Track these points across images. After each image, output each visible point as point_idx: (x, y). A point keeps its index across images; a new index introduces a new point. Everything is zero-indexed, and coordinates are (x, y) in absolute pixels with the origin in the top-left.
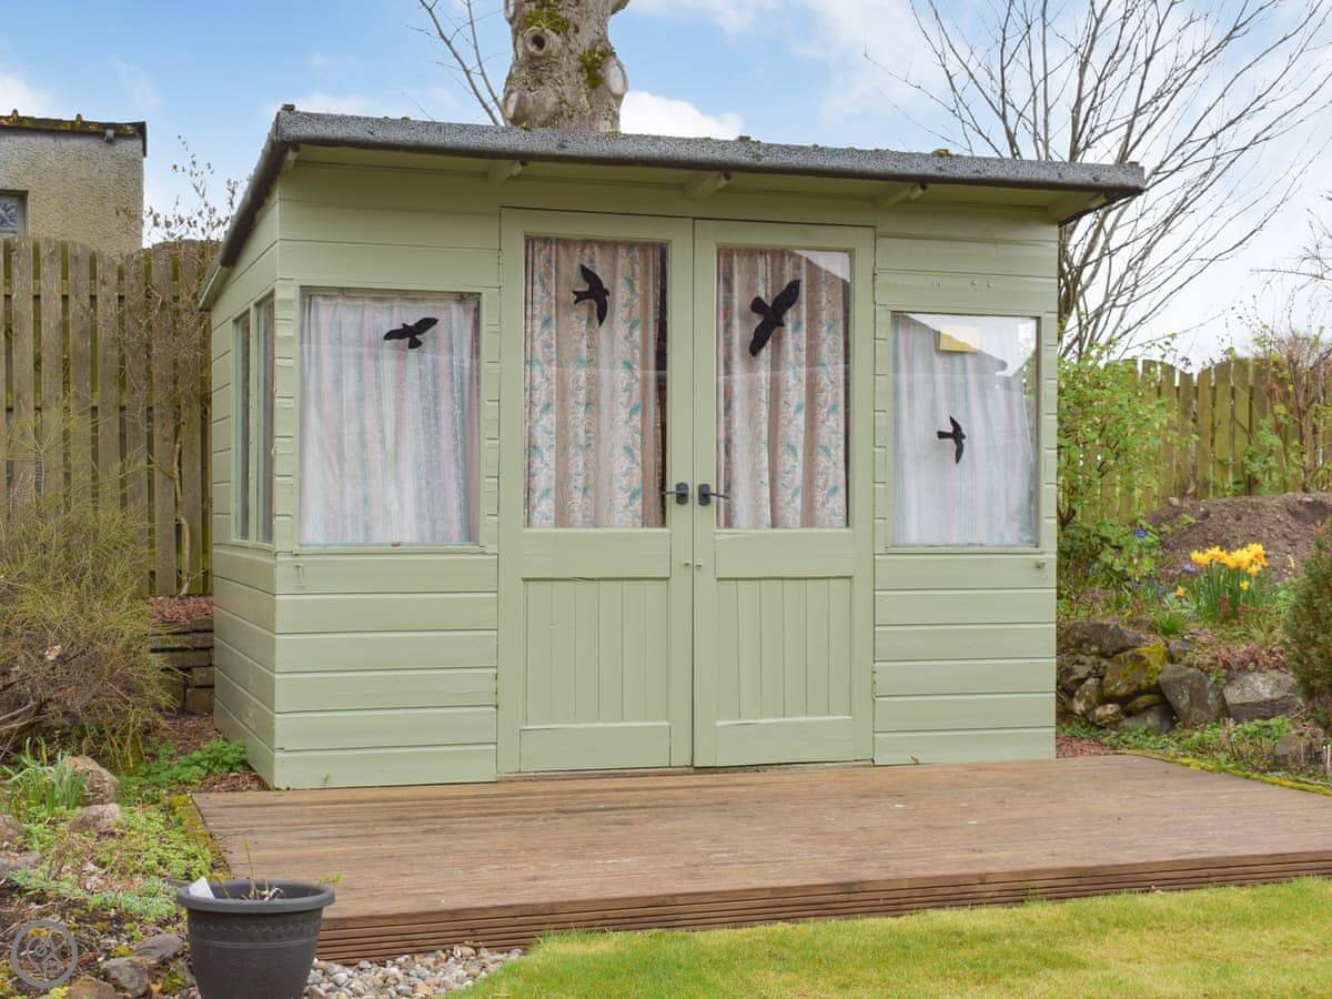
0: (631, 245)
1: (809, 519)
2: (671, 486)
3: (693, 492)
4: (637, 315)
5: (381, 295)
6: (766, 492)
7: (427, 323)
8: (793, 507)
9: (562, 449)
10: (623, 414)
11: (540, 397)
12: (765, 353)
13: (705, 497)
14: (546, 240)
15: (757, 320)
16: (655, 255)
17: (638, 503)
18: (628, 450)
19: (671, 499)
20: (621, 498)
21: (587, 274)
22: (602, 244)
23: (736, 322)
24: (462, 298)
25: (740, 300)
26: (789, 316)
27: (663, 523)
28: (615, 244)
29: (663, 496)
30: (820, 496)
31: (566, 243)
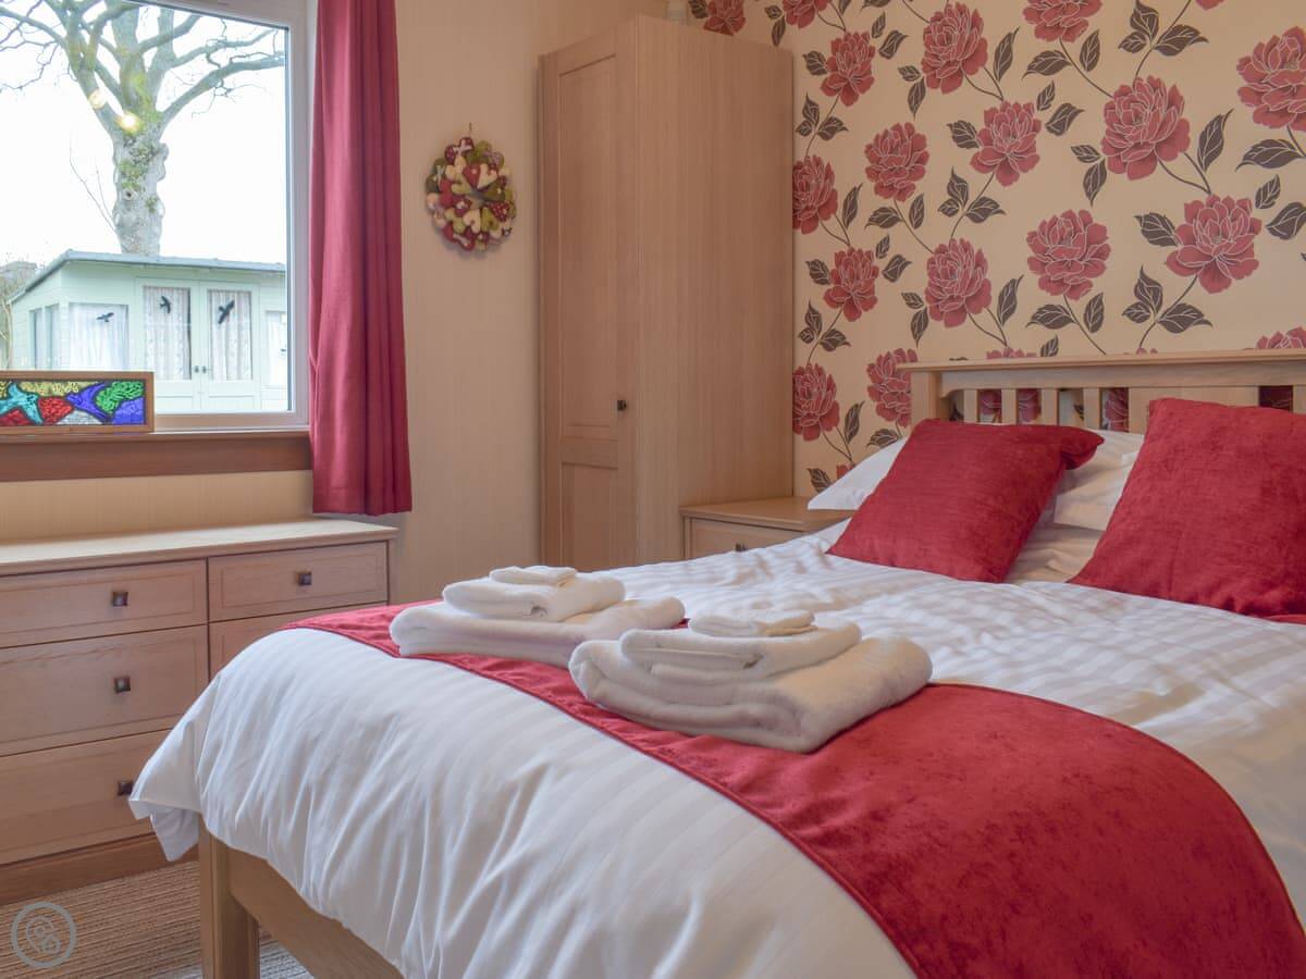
0: (178, 289)
1: (239, 378)
2: (193, 366)
3: (200, 369)
4: (180, 311)
5: (95, 305)
6: (225, 369)
7: (110, 315)
8: (234, 373)
9: (156, 355)
10: (176, 343)
11: (149, 338)
12: (224, 324)
13: (204, 370)
14: (150, 288)
15: (221, 313)
16: (186, 292)
17: (182, 373)
18: (179, 355)
19: (193, 371)
20: (176, 371)
21: (164, 299)
22: (168, 288)
23: (214, 315)
24: (122, 306)
25: (215, 306)
26: (231, 312)
27: (191, 378)
28: (173, 289)
29: (190, 370)
30: (242, 371)
31: (156, 288)
